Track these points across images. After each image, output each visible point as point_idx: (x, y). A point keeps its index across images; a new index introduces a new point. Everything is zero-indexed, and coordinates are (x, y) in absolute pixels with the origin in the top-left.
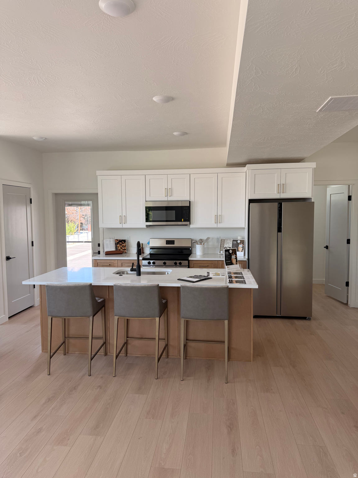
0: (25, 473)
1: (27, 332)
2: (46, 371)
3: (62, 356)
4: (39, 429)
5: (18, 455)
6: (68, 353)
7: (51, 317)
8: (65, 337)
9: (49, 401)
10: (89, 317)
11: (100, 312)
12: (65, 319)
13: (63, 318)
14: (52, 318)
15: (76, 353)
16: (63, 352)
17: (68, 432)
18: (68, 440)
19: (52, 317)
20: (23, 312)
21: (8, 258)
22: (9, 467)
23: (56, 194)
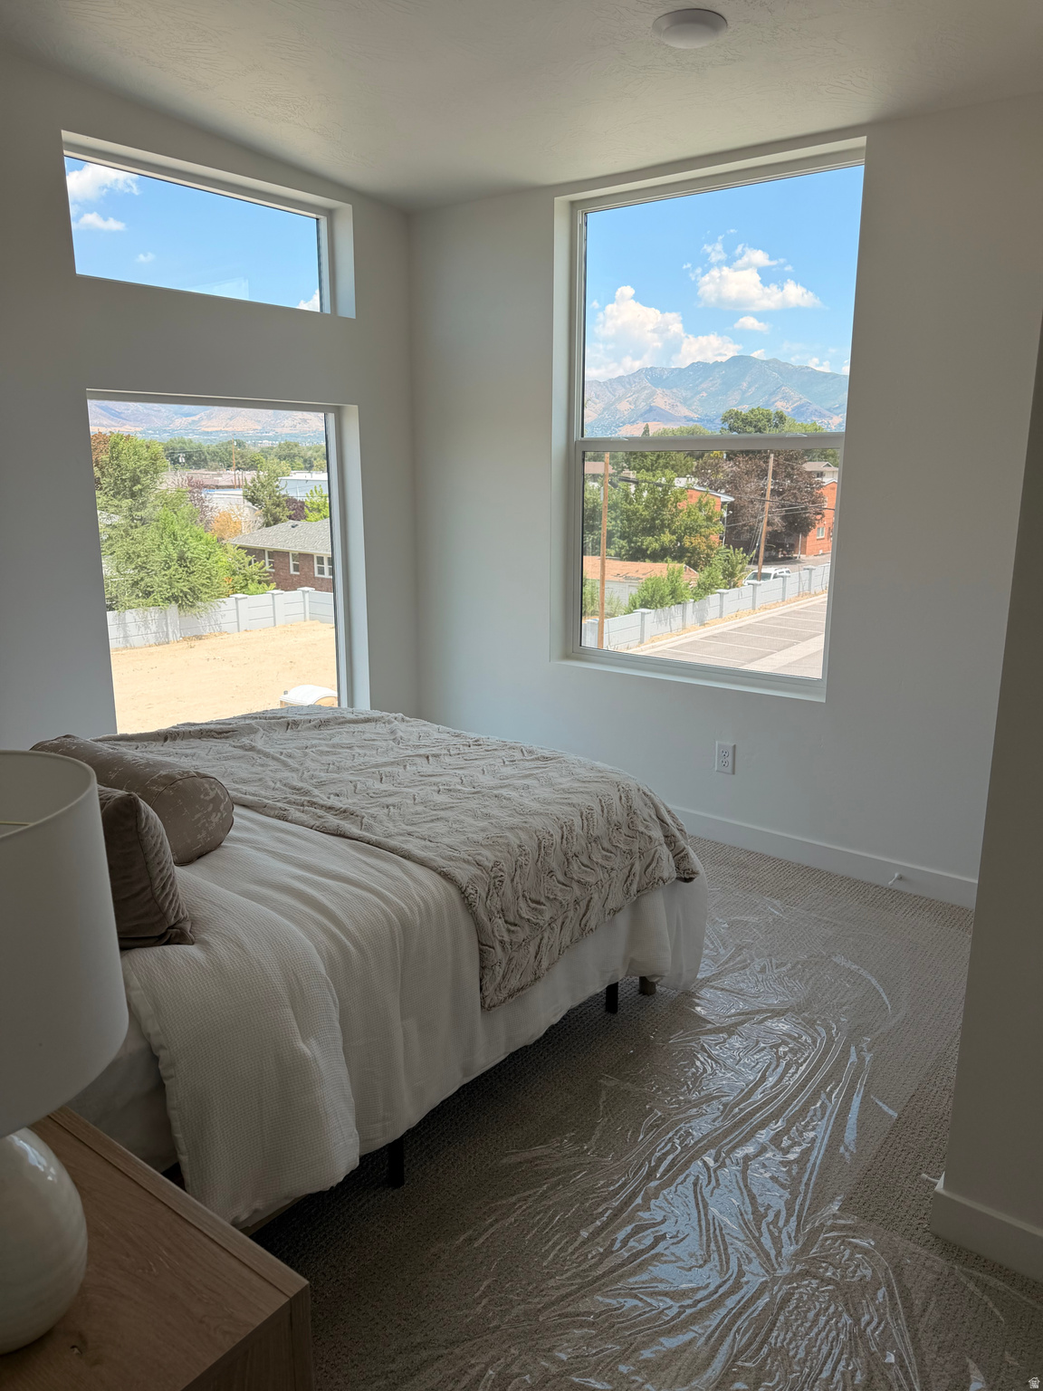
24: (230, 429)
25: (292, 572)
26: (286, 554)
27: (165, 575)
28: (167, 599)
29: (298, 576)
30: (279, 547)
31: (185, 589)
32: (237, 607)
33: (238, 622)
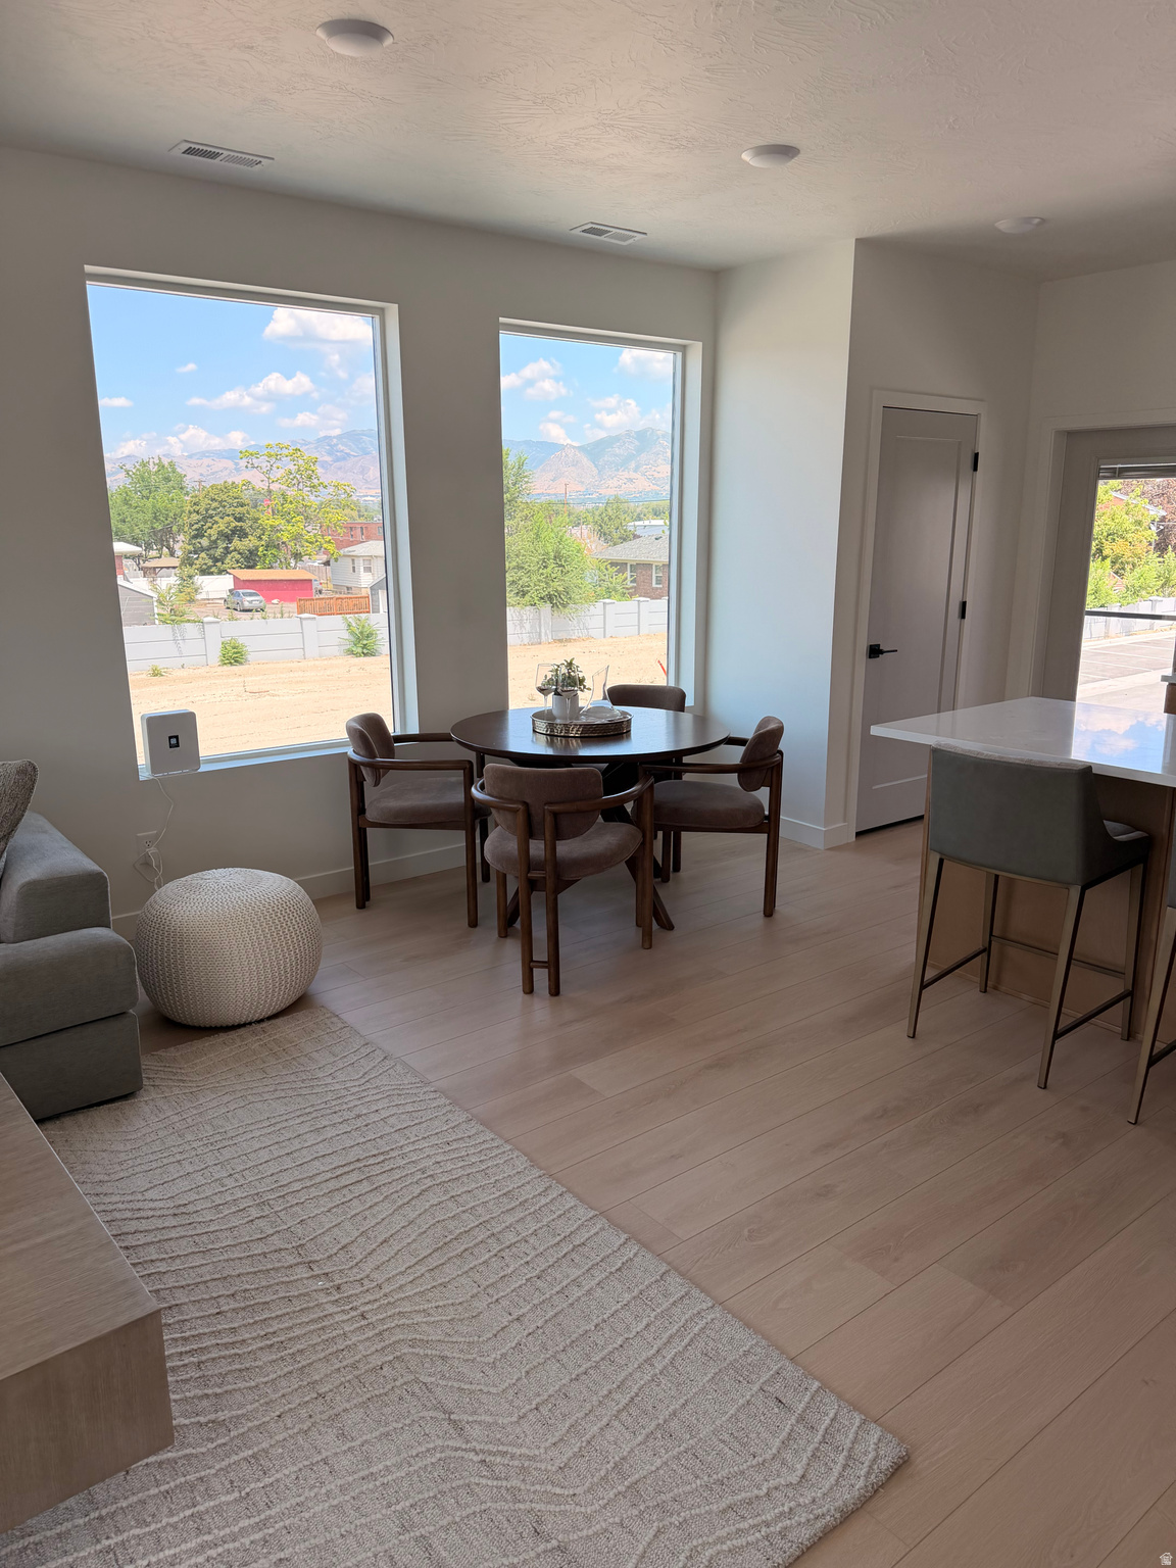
0: (744, 1293)
1: (895, 887)
2: (904, 1026)
3: (975, 994)
4: (825, 1186)
5: (746, 1232)
6: (995, 988)
7: (938, 857)
8: (991, 934)
9: (882, 1116)
10: (1067, 885)
11: (1127, 874)
12: (997, 877)
13: (989, 870)
14: (941, 861)
15: (1025, 997)
16: (978, 979)
17: (905, 1236)
18: (896, 1260)
19: (943, 857)
20: (905, 825)
21: (875, 651)
22: (713, 1254)
23: (1070, 434)
24: (552, 491)
25: (654, 585)
26: (648, 566)
27: (542, 574)
28: (542, 598)
29: (660, 589)
30: (643, 559)
31: (560, 589)
32: (605, 612)
33: (604, 628)
